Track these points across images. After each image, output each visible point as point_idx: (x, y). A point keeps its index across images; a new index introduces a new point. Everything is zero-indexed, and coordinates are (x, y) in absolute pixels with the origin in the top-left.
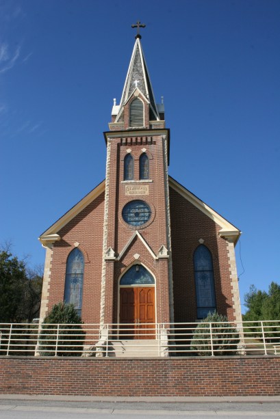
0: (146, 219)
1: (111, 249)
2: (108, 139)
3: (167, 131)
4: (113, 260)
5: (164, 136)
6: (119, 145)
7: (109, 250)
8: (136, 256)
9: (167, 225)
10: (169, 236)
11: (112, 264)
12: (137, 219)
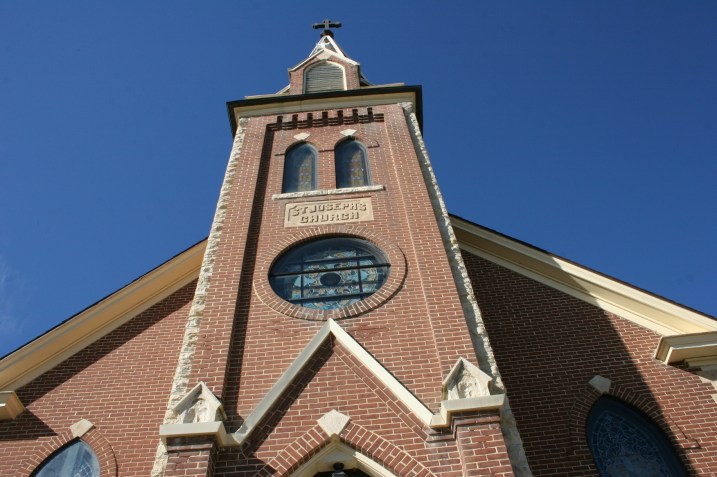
0: (366, 289)
1: (207, 394)
2: (240, 120)
3: (412, 95)
4: (210, 438)
5: (408, 105)
6: (270, 130)
7: (196, 397)
8: (333, 423)
9: (463, 296)
10: (480, 330)
11: (201, 459)
12: (331, 292)
